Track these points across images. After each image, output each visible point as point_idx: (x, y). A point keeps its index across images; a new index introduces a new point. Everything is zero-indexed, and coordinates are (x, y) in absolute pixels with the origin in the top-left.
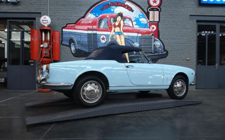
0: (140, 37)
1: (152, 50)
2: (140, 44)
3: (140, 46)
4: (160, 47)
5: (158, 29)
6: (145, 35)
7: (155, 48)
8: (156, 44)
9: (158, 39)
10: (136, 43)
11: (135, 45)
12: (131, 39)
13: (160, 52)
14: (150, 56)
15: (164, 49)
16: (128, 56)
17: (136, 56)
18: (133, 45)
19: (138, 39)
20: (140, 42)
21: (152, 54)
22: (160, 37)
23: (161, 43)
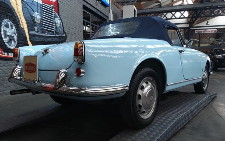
0: (40, 4)
1: (53, 30)
2: (41, 16)
3: (41, 19)
4: (60, 27)
5: (58, 2)
6: (46, 4)
7: (56, 27)
8: (57, 22)
9: (58, 15)
10: (36, 13)
11: (35, 16)
12: (30, 5)
13: (60, 34)
14: (52, 37)
15: (63, 30)
16: (28, 33)
17: (37, 34)
18: (34, 16)
19: (39, 8)
20: (41, 14)
21: (54, 34)
22: (60, 13)
23: (61, 22)
